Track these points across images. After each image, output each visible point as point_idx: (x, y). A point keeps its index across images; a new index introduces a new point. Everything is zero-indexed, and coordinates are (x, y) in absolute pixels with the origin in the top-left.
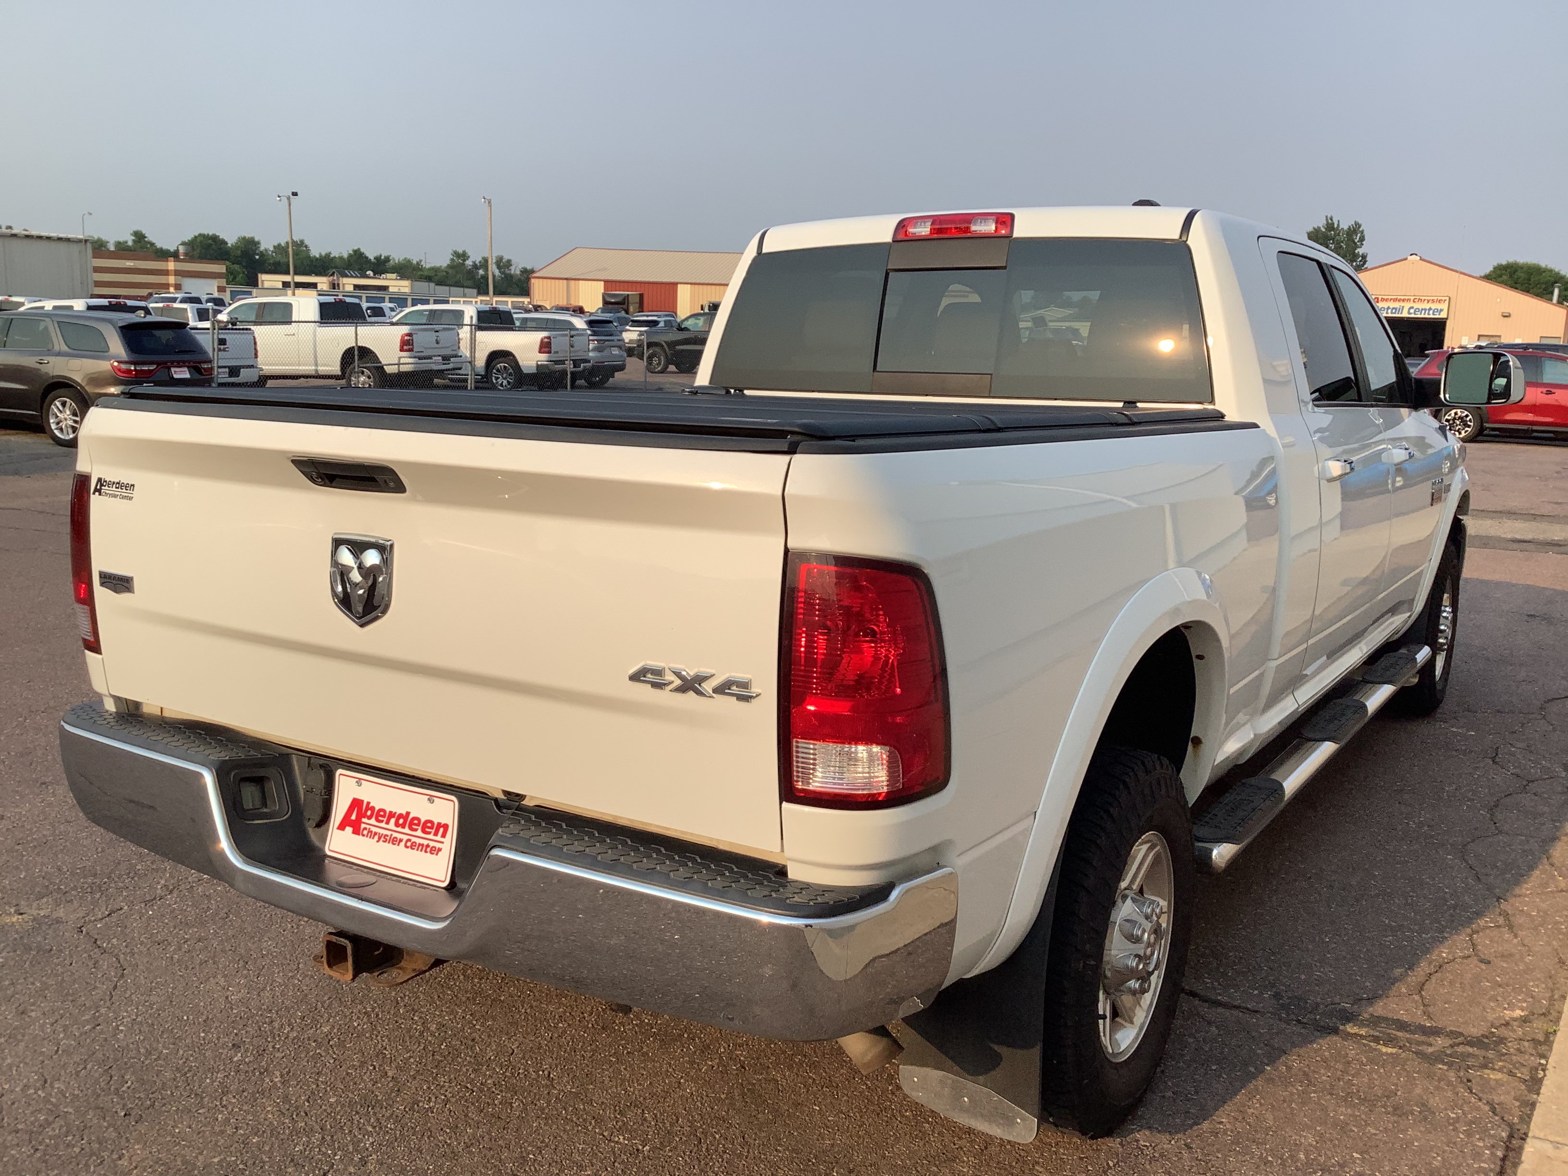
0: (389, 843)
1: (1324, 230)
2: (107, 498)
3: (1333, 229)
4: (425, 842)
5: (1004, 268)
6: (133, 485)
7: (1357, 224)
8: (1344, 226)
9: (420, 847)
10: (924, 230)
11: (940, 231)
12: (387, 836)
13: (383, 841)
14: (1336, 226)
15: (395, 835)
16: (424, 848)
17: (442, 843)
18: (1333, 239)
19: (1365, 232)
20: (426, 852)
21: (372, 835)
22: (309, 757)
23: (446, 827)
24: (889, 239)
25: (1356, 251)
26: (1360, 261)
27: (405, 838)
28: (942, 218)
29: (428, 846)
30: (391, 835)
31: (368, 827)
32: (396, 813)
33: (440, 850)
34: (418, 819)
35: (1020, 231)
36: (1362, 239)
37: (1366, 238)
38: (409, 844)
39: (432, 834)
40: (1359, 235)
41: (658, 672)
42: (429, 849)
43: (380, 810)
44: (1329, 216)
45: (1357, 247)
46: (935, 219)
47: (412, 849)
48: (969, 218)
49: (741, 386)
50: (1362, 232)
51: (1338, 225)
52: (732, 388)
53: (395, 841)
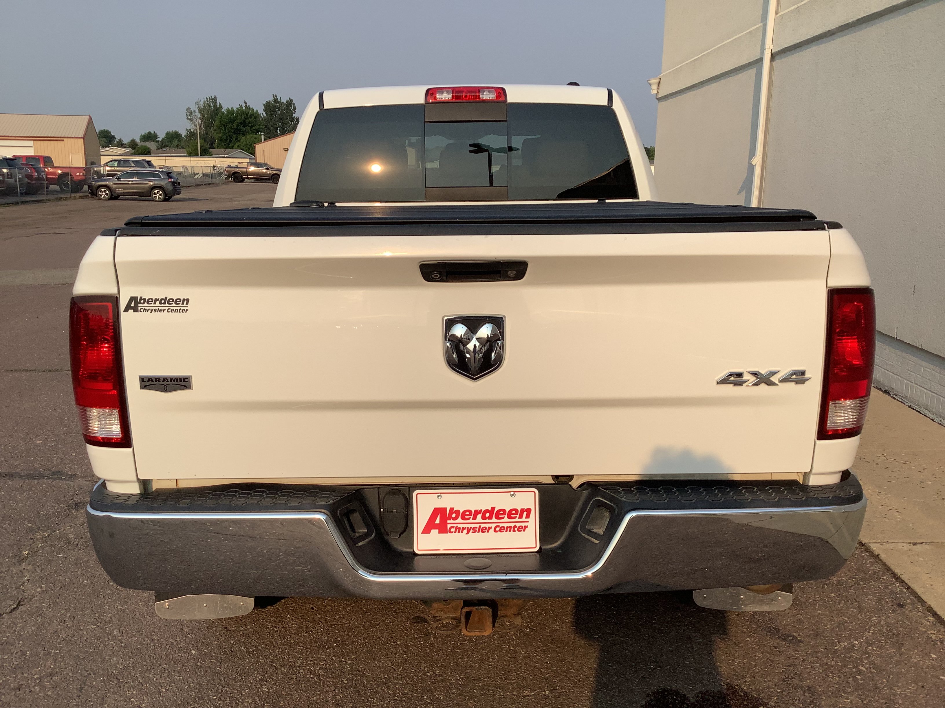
0: (479, 532)
1: (273, 103)
2: (145, 313)
3: (278, 102)
4: (512, 525)
5: (506, 121)
6: (188, 300)
7: (290, 99)
8: (284, 100)
9: (509, 529)
10: (446, 96)
11: (457, 97)
12: (476, 528)
13: (472, 532)
14: (279, 100)
15: (483, 525)
16: (512, 529)
17: (528, 522)
18: (279, 108)
19: (295, 104)
20: (514, 531)
21: (459, 530)
22: (378, 488)
23: (529, 511)
24: (422, 101)
25: (293, 116)
26: (296, 122)
27: (493, 525)
28: (456, 89)
29: (515, 527)
30: (480, 526)
31: (455, 525)
32: (481, 510)
33: (526, 527)
34: (504, 511)
35: (511, 99)
36: (295, 109)
37: (297, 108)
38: (498, 529)
39: (517, 517)
40: (293, 106)
41: (740, 375)
42: (516, 529)
43: (465, 512)
44: (275, 95)
45: (292, 114)
46: (454, 90)
47: (501, 531)
48: (479, 90)
49: (331, 201)
50: (294, 104)
51: (281, 101)
52: (326, 202)
53: (483, 530)
